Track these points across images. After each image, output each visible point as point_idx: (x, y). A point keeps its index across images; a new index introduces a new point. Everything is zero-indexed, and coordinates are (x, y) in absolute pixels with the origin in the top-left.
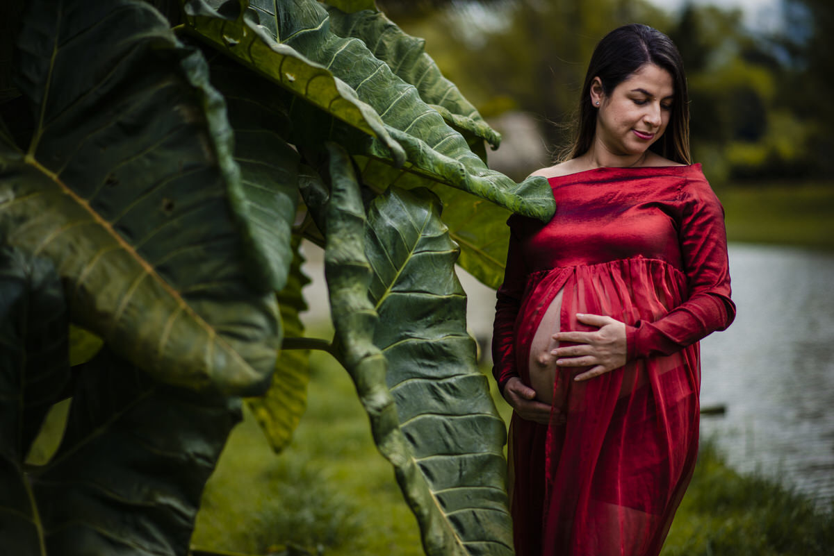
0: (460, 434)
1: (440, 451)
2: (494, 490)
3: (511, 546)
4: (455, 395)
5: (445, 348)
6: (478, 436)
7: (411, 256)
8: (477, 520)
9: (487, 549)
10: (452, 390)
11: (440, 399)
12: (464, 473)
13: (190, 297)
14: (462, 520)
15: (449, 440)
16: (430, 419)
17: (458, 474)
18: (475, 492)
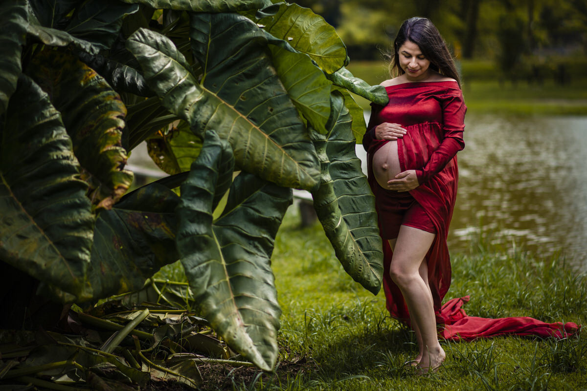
0: (359, 204)
1: (351, 212)
2: (374, 228)
3: (382, 252)
4: (356, 186)
5: (351, 165)
6: (366, 204)
7: (336, 124)
8: (368, 242)
9: (372, 254)
10: (354, 183)
11: (350, 188)
12: (361, 221)
13: (286, 148)
14: (362, 242)
15: (355, 207)
16: (346, 197)
17: (359, 222)
18: (367, 229)
